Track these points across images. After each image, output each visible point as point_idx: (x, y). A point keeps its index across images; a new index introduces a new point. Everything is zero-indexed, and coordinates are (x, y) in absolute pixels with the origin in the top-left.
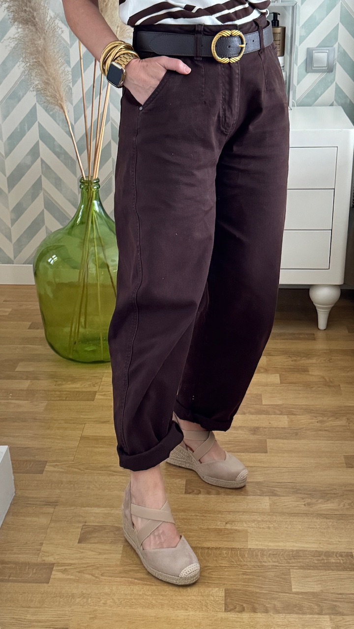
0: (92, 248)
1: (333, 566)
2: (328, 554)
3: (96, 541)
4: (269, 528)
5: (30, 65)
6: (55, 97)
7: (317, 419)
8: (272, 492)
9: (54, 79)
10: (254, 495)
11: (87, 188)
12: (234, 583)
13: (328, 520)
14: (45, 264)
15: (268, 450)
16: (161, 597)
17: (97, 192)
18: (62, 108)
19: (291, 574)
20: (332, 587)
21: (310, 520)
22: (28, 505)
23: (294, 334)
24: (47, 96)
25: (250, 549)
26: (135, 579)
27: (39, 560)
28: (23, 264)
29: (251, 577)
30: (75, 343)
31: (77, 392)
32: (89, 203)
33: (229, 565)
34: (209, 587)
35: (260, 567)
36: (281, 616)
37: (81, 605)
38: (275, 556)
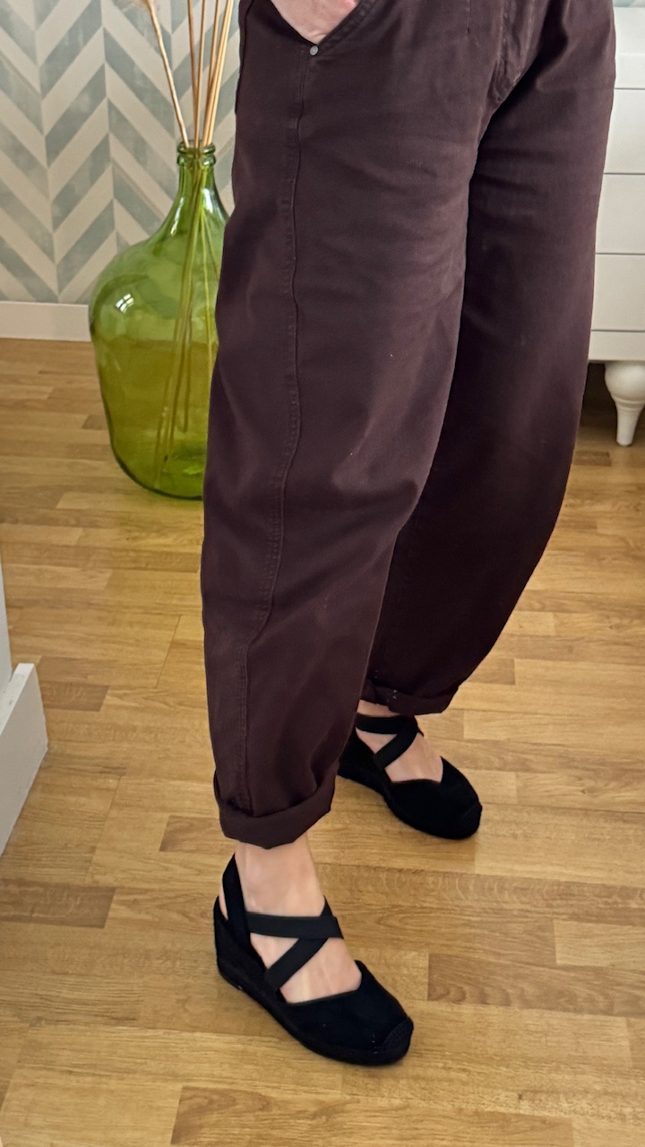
0: (199, 284)
1: (634, 917)
2: (626, 893)
3: (193, 848)
4: (515, 836)
8: (523, 764)
11: (192, 165)
12: (449, 943)
13: (627, 825)
14: (112, 311)
15: (517, 680)
17: (211, 172)
18: (146, 1)
19: (555, 928)
20: (632, 959)
21: (592, 824)
22: (71, 771)
25: (478, 875)
27: (88, 881)
29: (479, 931)
30: (166, 459)
31: (168, 554)
32: (195, 194)
33: (438, 906)
34: (399, 948)
35: (495, 913)
36: (535, 1013)
37: (162, 974)
38: (525, 892)
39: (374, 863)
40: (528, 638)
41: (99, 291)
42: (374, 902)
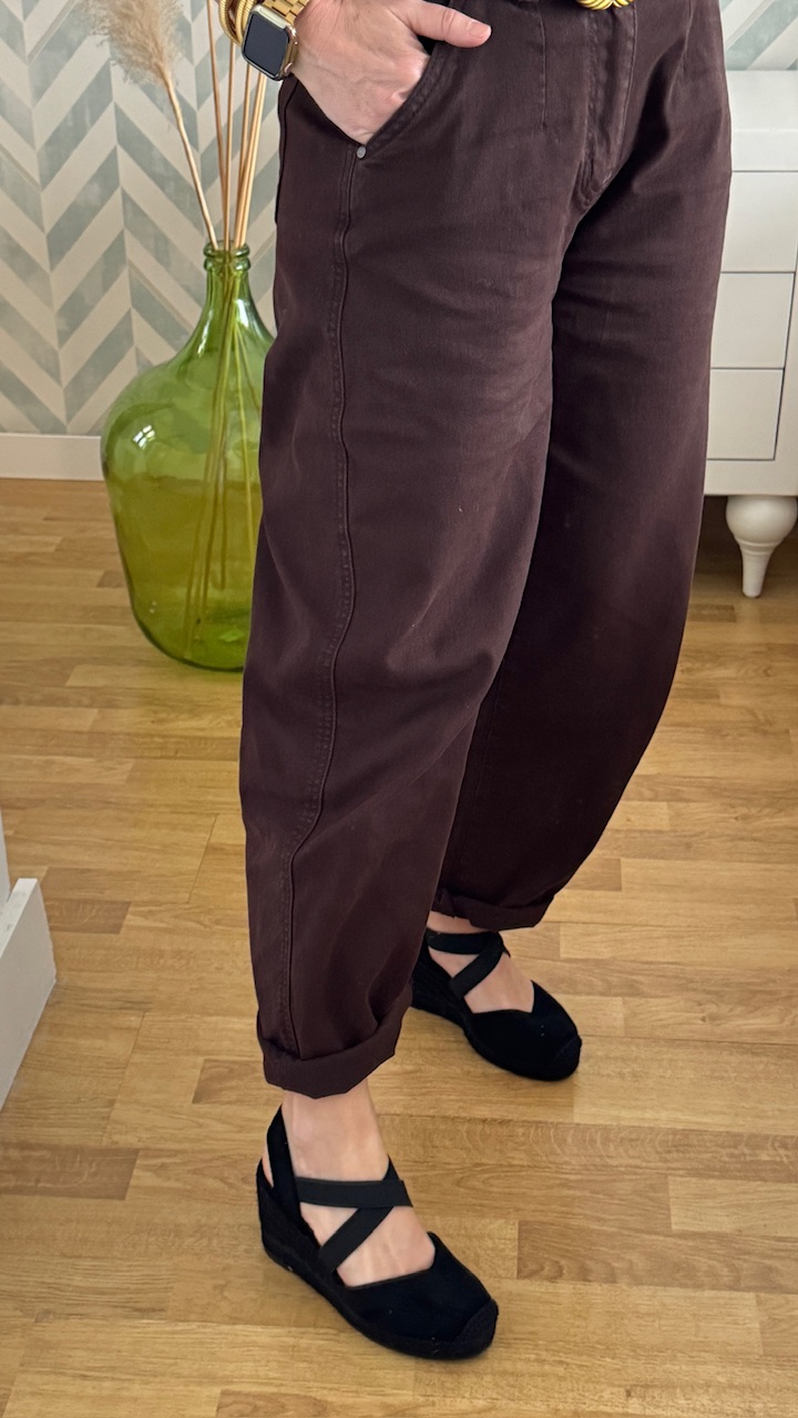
1: (765, 1171)
2: (756, 1141)
3: (233, 1098)
6: (144, 48)
9: (141, 4)
12: (541, 1207)
13: (757, 1059)
14: (129, 446)
15: (624, 884)
17: (245, 279)
18: (162, 76)
19: (671, 1187)
20: (763, 1223)
21: (715, 1059)
22: (84, 1008)
24: (126, 46)
25: (578, 1125)
27: (105, 1142)
29: (578, 1193)
31: (201, 738)
32: (227, 305)
33: (530, 1164)
34: (483, 1216)
35: (599, 1170)
36: (647, 1290)
37: (196, 1254)
38: (633, 1144)
39: (451, 1113)
40: (637, 835)
41: (113, 422)
42: (449, 1160)
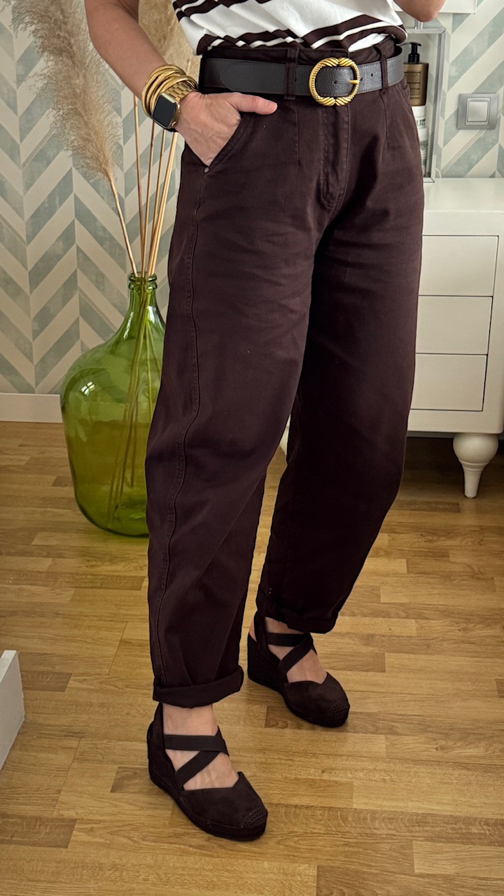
0: (144, 374)
1: (474, 839)
2: (469, 821)
3: (136, 791)
4: (384, 781)
5: (63, 113)
6: (97, 159)
7: (459, 626)
8: (391, 729)
9: (96, 133)
10: (364, 733)
11: (139, 289)
12: (333, 858)
13: (470, 773)
14: (78, 394)
15: (387, 669)
16: (226, 874)
17: (154, 295)
18: (107, 175)
19: (414, 847)
20: (472, 869)
21: (444, 771)
22: (42, 735)
23: (429, 503)
24: (86, 158)
25: (356, 809)
26: (190, 846)
27: (55, 814)
28: (49, 393)
29: (355, 850)
30: (117, 507)
31: (118, 577)
33: (325, 832)
34: (295, 862)
35: (368, 836)
37: (112, 881)
38: (391, 821)
39: (275, 801)
